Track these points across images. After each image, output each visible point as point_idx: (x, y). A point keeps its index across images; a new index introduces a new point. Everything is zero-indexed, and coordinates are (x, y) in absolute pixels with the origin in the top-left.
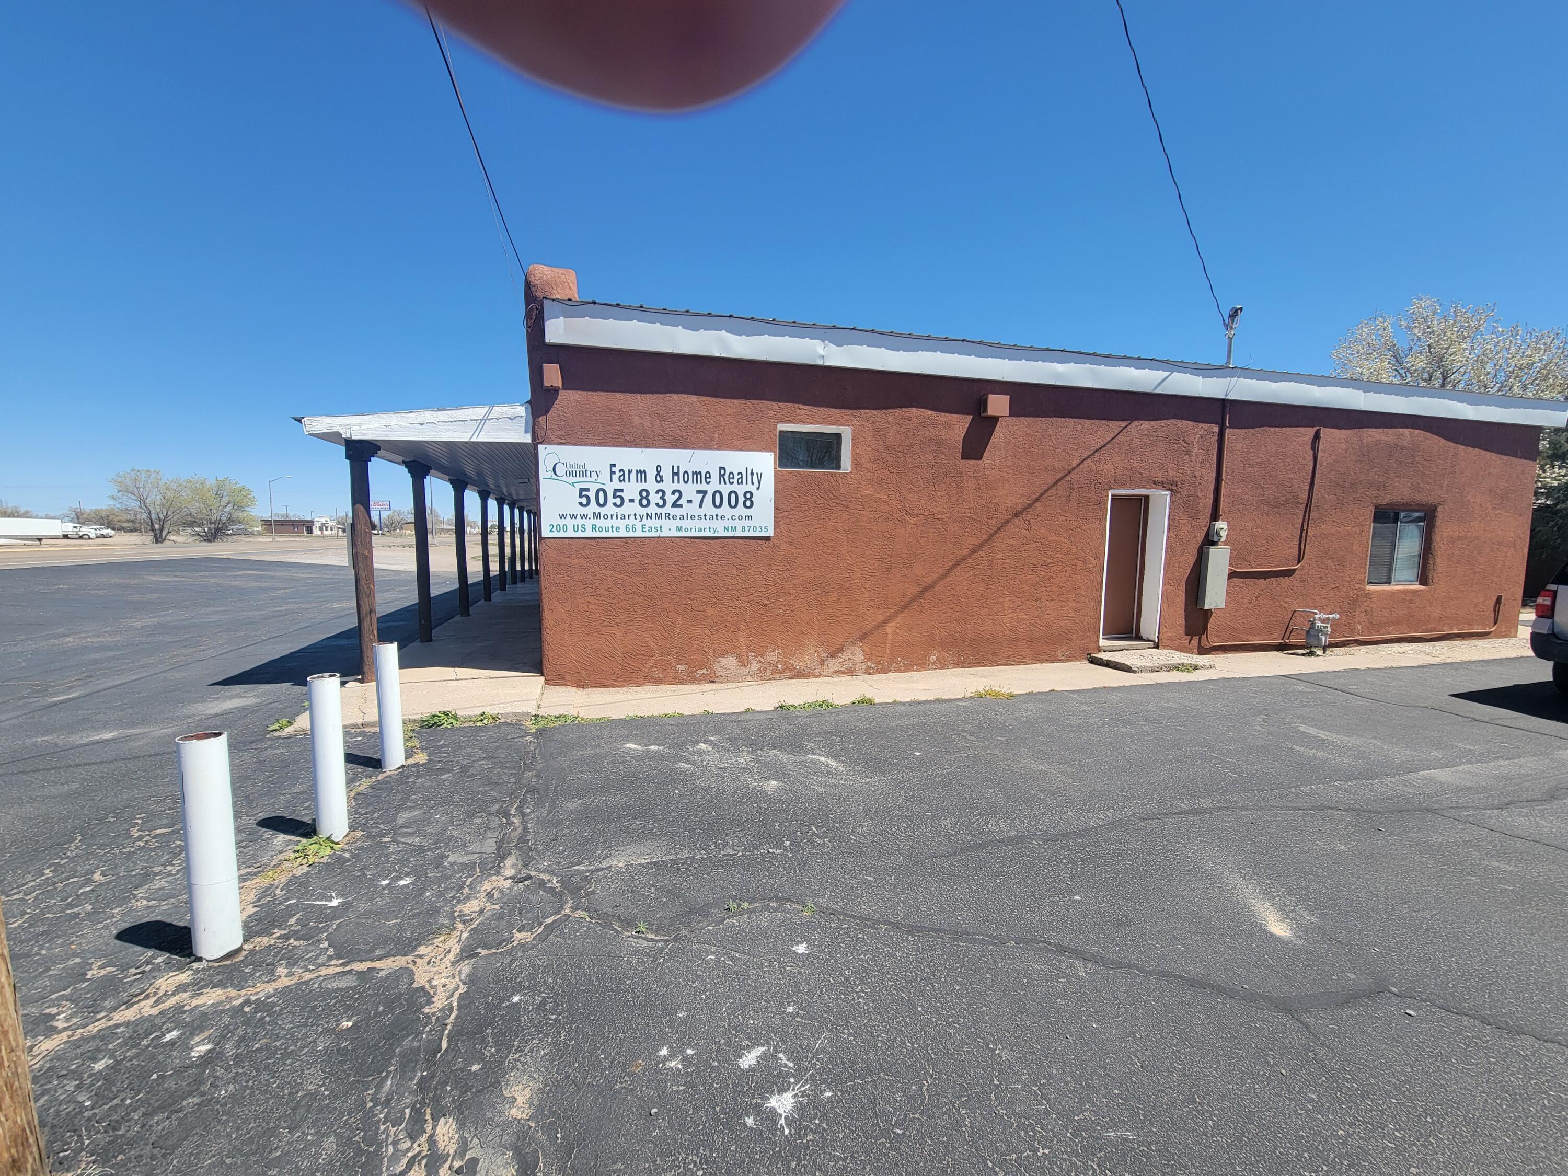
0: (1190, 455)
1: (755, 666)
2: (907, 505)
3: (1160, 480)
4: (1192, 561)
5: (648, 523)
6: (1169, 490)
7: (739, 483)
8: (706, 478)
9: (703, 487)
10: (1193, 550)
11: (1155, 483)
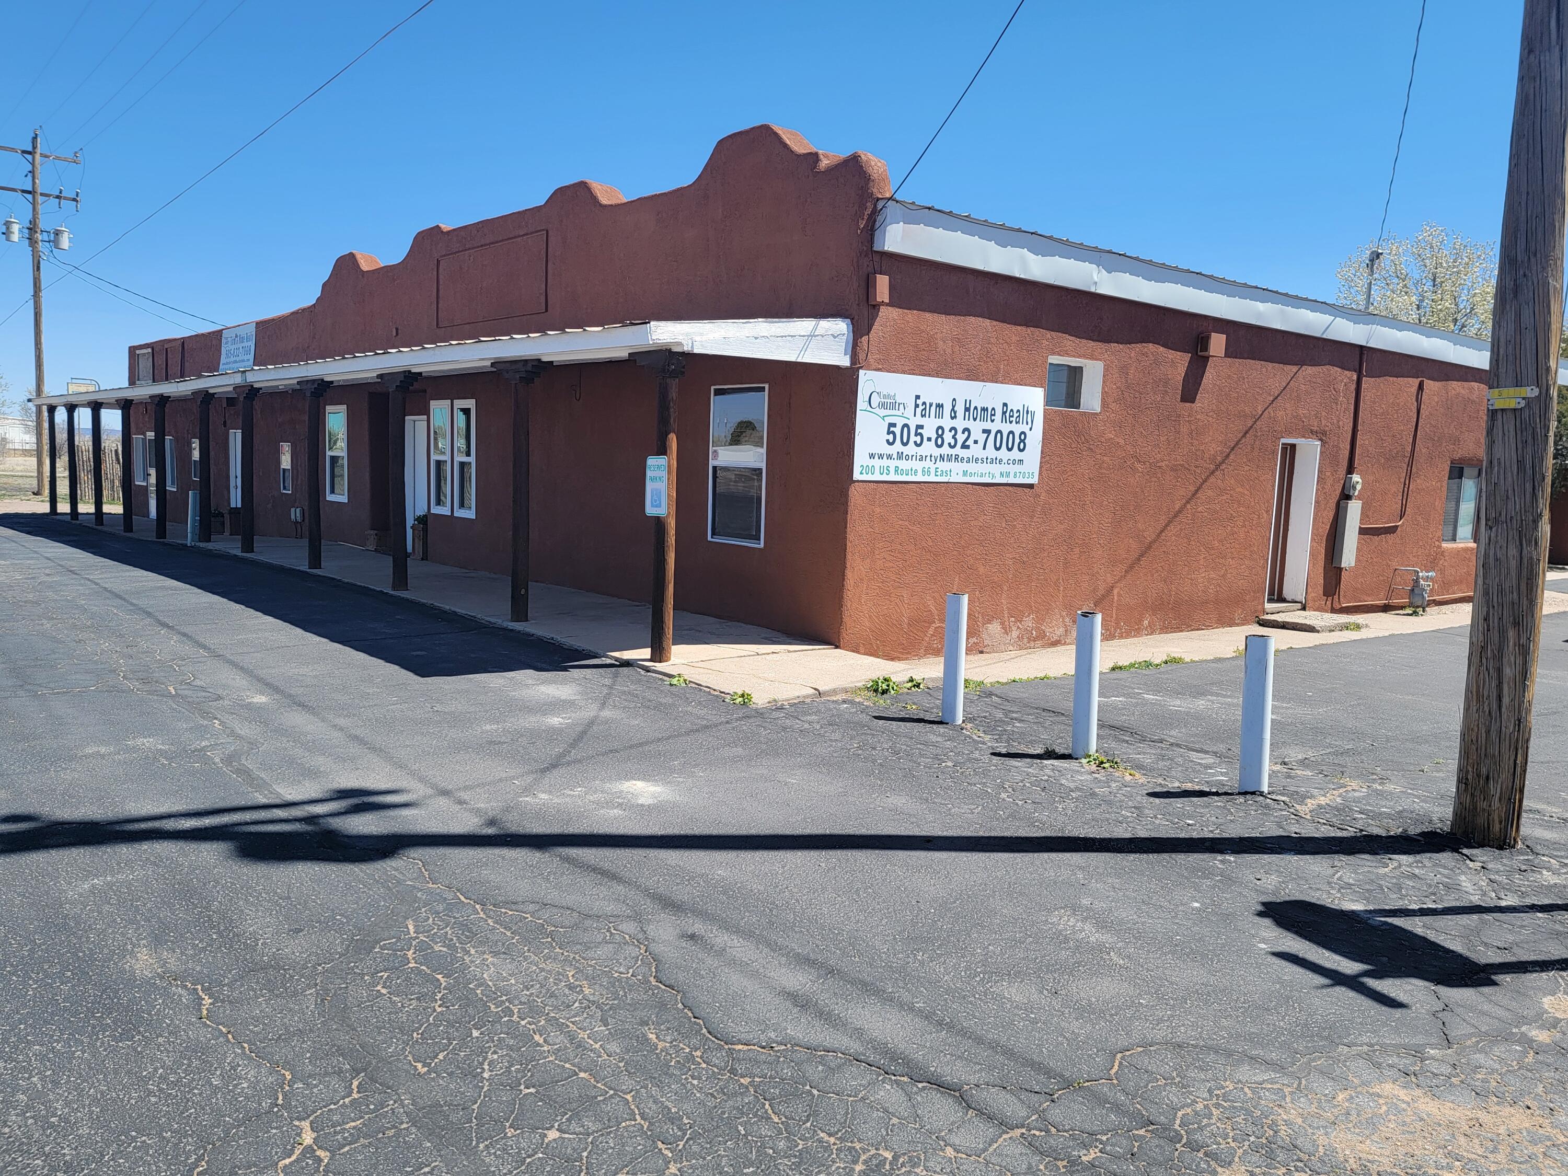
0: (1337, 404)
1: (1015, 634)
2: (1138, 451)
3: (1315, 429)
4: (1331, 515)
5: (941, 465)
6: (1320, 440)
7: (1016, 423)
8: (992, 415)
9: (987, 425)
10: (1333, 504)
11: (1312, 432)
